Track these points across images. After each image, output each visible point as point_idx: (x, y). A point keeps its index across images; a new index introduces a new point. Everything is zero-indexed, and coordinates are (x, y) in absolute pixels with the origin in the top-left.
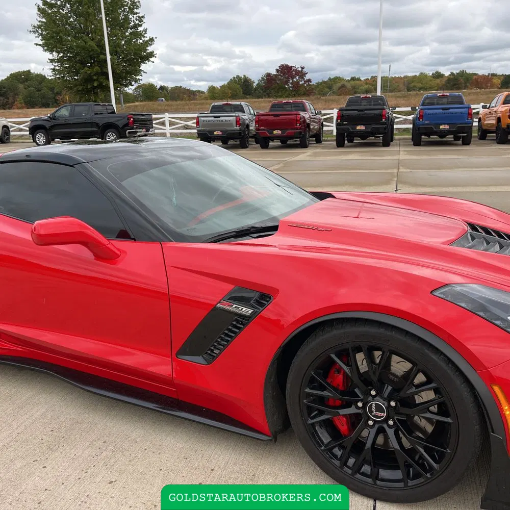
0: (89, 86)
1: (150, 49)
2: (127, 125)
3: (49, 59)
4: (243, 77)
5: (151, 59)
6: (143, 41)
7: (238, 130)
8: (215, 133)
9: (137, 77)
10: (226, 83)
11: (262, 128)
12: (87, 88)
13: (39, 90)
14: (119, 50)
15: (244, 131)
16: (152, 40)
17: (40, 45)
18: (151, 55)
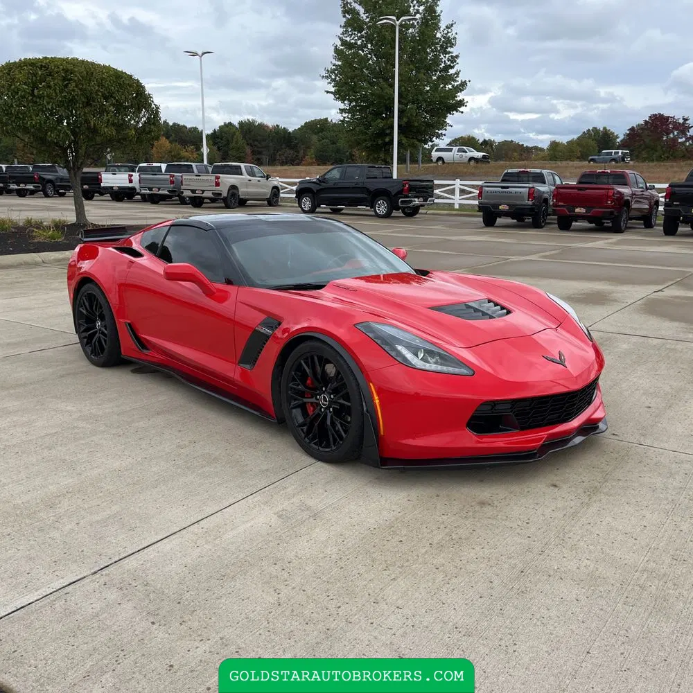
0: (380, 142)
1: (460, 96)
2: (400, 192)
3: (340, 109)
4: (601, 129)
5: (460, 109)
6: (453, 86)
7: (529, 205)
8: (501, 207)
9: (440, 132)
10: (575, 137)
11: (560, 204)
12: (377, 145)
13: (334, 143)
14: (421, 98)
15: (539, 207)
16: (464, 84)
17: (331, 92)
18: (462, 103)
